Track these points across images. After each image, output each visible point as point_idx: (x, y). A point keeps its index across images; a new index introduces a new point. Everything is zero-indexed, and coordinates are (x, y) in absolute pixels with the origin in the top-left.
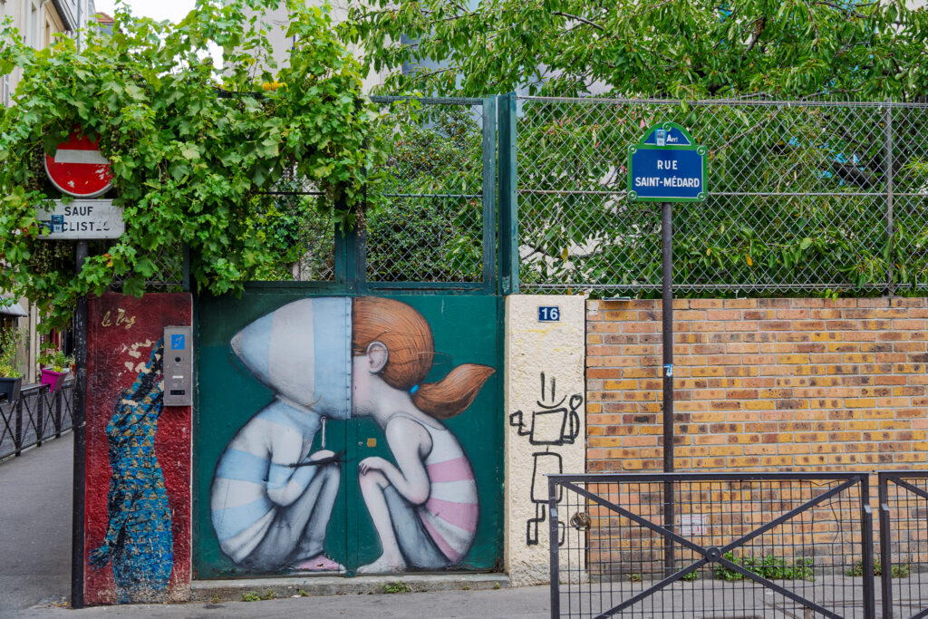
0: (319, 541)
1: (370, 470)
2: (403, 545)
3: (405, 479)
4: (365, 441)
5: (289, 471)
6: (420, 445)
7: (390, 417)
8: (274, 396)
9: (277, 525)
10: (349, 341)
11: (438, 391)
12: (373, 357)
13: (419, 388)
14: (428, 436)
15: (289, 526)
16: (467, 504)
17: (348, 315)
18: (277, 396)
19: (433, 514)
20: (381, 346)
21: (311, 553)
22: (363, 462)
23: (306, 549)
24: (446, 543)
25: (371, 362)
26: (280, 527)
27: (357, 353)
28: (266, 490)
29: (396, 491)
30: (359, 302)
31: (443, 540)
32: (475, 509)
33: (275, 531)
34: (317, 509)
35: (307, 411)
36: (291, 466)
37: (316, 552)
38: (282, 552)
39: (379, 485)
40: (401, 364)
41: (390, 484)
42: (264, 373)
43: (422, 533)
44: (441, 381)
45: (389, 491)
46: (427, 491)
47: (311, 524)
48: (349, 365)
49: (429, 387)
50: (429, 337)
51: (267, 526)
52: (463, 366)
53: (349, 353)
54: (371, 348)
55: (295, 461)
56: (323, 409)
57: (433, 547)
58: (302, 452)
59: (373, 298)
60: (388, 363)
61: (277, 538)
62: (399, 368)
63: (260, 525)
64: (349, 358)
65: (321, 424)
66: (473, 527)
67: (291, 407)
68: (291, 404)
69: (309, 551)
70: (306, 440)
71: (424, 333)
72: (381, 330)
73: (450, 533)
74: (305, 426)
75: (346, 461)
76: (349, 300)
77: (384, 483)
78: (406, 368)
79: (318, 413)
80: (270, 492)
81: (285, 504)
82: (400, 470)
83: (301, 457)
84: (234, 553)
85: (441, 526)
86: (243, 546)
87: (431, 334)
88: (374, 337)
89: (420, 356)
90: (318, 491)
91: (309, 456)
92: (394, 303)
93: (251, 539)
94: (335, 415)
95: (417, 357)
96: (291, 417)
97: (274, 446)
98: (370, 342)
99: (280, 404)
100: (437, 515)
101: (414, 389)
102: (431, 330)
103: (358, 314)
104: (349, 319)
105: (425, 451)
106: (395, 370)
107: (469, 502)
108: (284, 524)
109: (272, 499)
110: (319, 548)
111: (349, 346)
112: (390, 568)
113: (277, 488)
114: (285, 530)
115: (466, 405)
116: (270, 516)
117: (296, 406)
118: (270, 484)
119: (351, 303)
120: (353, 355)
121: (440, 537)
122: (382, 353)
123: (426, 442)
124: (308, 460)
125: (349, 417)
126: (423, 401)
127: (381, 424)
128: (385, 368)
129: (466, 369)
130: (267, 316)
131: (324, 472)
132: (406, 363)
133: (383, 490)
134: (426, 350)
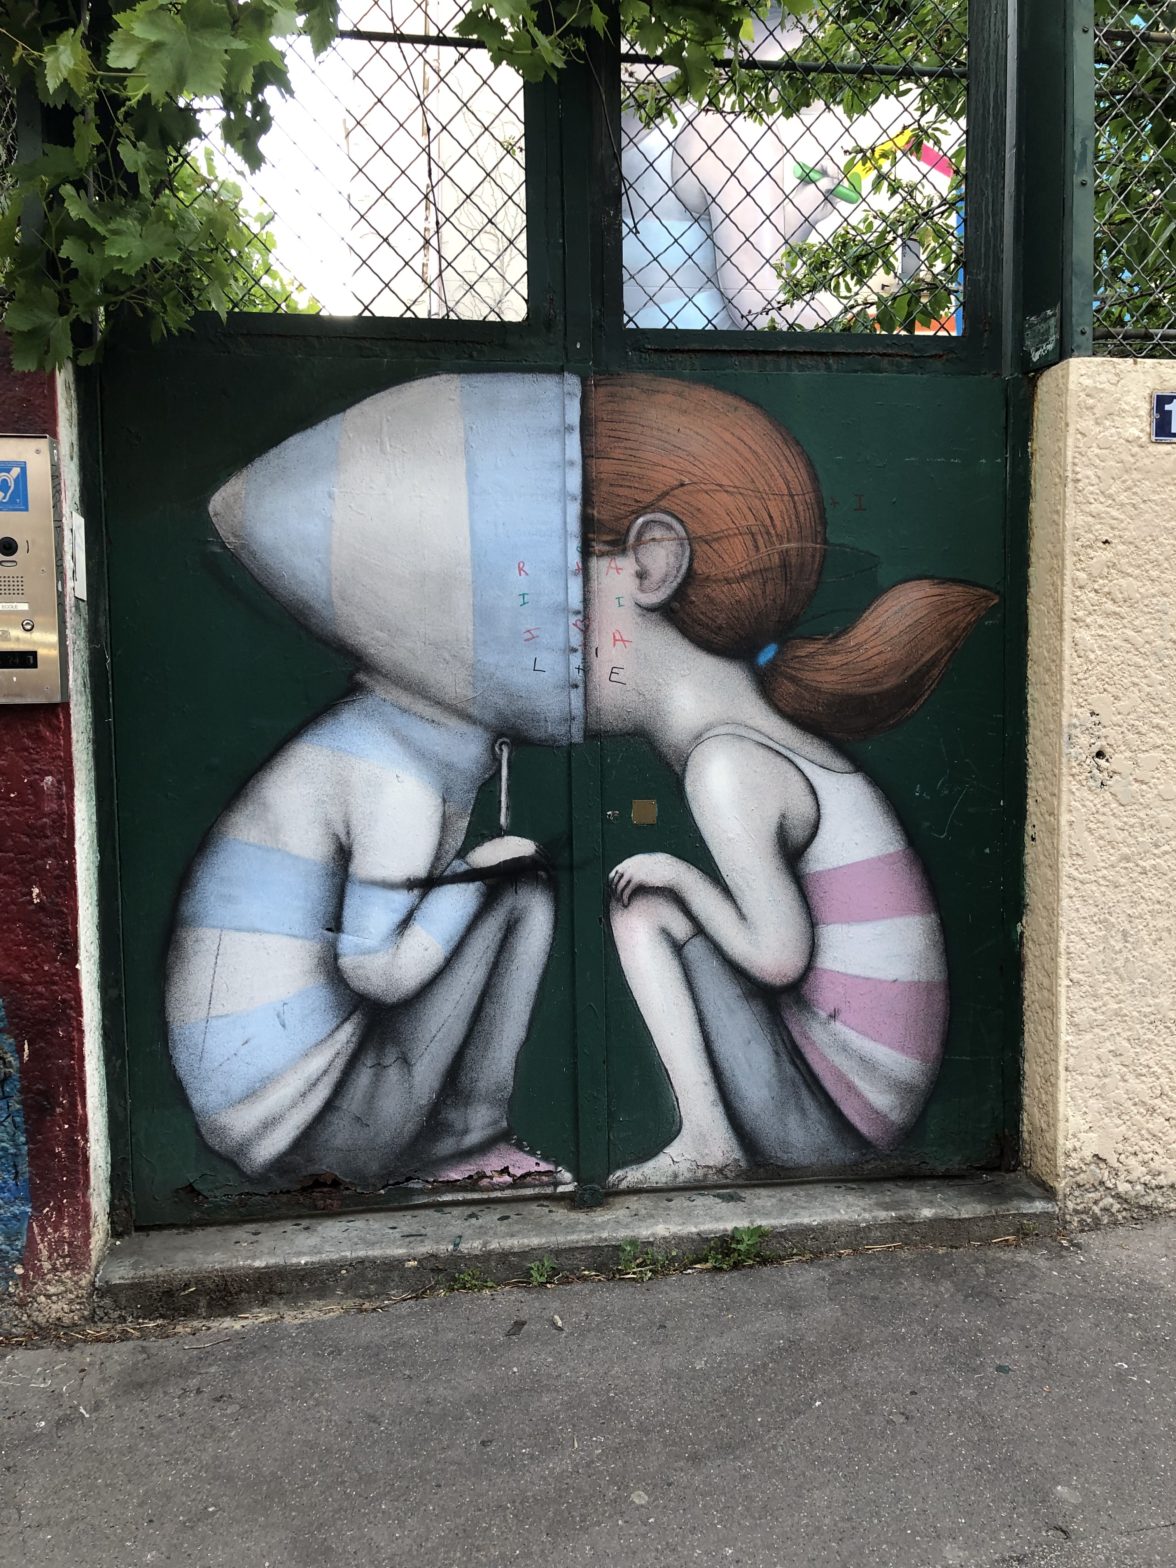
0: (493, 1102)
1: (642, 890)
2: (738, 1104)
3: (742, 916)
4: (626, 810)
5: (403, 900)
6: (783, 816)
7: (698, 738)
8: (351, 676)
9: (369, 1060)
10: (574, 509)
11: (835, 660)
12: (645, 560)
13: (779, 653)
14: (807, 791)
15: (405, 1062)
16: (915, 984)
17: (569, 429)
18: (362, 677)
19: (823, 1015)
20: (670, 528)
21: (473, 1138)
22: (619, 868)
23: (459, 1126)
24: (859, 1095)
25: (642, 575)
26: (380, 1067)
27: (598, 547)
28: (336, 957)
29: (717, 950)
30: (602, 390)
31: (851, 1088)
32: (940, 996)
33: (364, 1078)
34: (489, 1009)
35: (453, 722)
36: (410, 884)
37: (489, 1132)
38: (386, 1136)
39: (666, 934)
40: (728, 581)
41: (699, 929)
42: (318, 606)
43: (790, 1070)
44: (844, 631)
45: (696, 951)
46: (805, 947)
47: (471, 1052)
48: (575, 586)
49: (811, 648)
50: (810, 497)
51: (340, 1063)
52: (908, 585)
53: (574, 545)
54: (640, 534)
55: (419, 867)
56: (499, 714)
57: (820, 1106)
58: (440, 844)
59: (642, 378)
60: (690, 577)
61: (371, 1098)
62: (721, 593)
63: (318, 1063)
64: (574, 558)
65: (497, 760)
66: (934, 1047)
67: (404, 711)
68: (405, 700)
69: (466, 1131)
70: (452, 809)
71: (796, 488)
72: (669, 478)
73: (867, 1064)
74: (449, 766)
75: (571, 868)
76: (573, 383)
77: (680, 928)
78: (742, 591)
79: (487, 727)
80: (346, 962)
81: (392, 998)
82: (727, 891)
83: (437, 858)
84: (244, 1147)
85: (845, 1048)
86: (269, 1124)
87: (817, 490)
88: (648, 498)
89: (784, 555)
90: (490, 956)
91: (462, 853)
92: (705, 394)
93: (294, 1105)
94: (538, 734)
95: (776, 559)
96: (404, 741)
97: (356, 831)
98: (638, 513)
99: (369, 702)
100: (833, 1016)
101: (767, 655)
102: (815, 478)
103: (602, 428)
104: (574, 442)
105: (798, 834)
106: (711, 601)
107: (924, 977)
108: (391, 1056)
109: (355, 983)
110: (496, 1122)
111: (574, 525)
112: (700, 1173)
113: (368, 952)
114: (393, 1074)
115: (915, 700)
116: (347, 1033)
117: (420, 706)
118: (347, 942)
119: (578, 391)
120: (586, 552)
121: (841, 1077)
122: (672, 546)
123: (802, 807)
124: (459, 867)
125: (577, 737)
126: (792, 689)
127: (672, 758)
128: (680, 593)
129: (916, 595)
130: (321, 427)
131: (508, 902)
132: (743, 577)
133: (678, 948)
134: (801, 539)
